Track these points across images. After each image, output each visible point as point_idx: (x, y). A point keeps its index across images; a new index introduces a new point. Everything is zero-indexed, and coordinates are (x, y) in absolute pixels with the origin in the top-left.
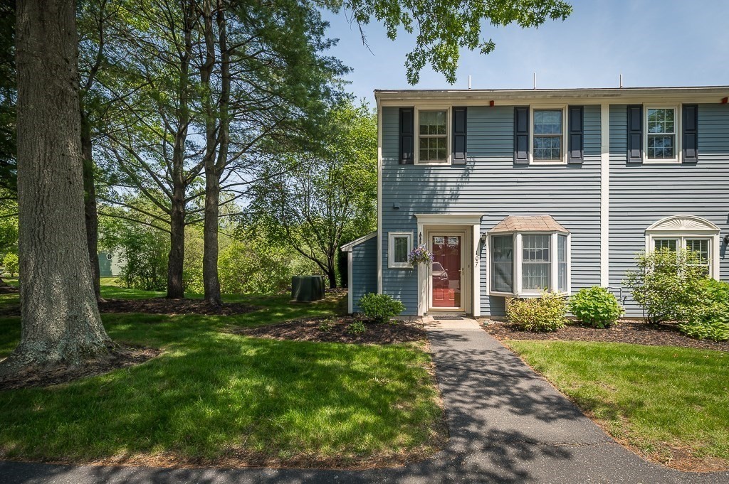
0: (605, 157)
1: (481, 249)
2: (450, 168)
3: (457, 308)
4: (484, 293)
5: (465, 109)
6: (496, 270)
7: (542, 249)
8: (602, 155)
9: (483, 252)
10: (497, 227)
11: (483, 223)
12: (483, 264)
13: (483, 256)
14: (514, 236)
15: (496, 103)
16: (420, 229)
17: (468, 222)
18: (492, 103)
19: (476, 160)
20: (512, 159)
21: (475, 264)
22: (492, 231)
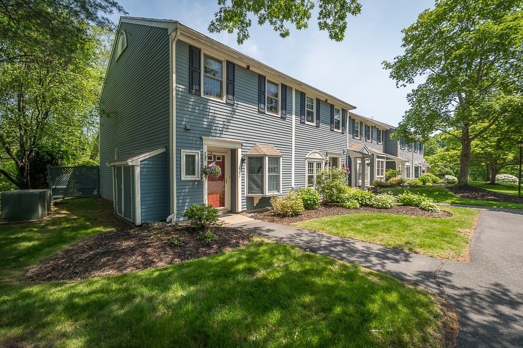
1: (242, 166)
2: (224, 105)
3: (223, 208)
4: (243, 195)
5: (234, 65)
6: (251, 179)
7: (276, 166)
8: (293, 116)
9: (243, 167)
10: (251, 151)
11: (243, 147)
12: (243, 175)
13: (243, 170)
14: (264, 158)
15: (251, 68)
16: (205, 149)
17: (233, 146)
18: (248, 67)
19: (239, 103)
20: (258, 108)
21: (239, 176)
22: (247, 153)
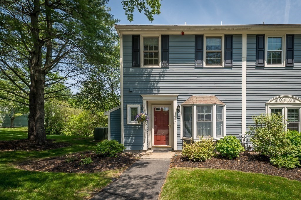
0: (244, 64)
1: (178, 114)
2: (160, 69)
3: (167, 146)
4: (179, 138)
5: (168, 36)
6: (185, 125)
7: (208, 114)
8: (243, 62)
9: (178, 115)
10: (186, 102)
11: (178, 99)
12: (179, 122)
13: (178, 117)
14: (193, 107)
15: (185, 33)
16: (144, 103)
17: (170, 99)
18: (183, 33)
19: (174, 64)
20: (194, 64)
21: (174, 122)
22: (183, 104)
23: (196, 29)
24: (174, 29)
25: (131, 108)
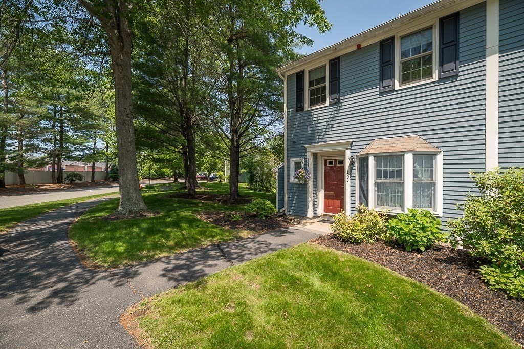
1: (351, 170)
2: (327, 108)
4: (353, 205)
5: (338, 58)
7: (396, 169)
9: (353, 171)
10: (363, 150)
11: (353, 148)
12: (353, 181)
13: (352, 175)
14: (368, 158)
15: (363, 45)
16: (309, 156)
17: (341, 148)
18: (359, 46)
19: (346, 97)
20: (378, 89)
21: (347, 181)
22: (359, 154)
23: (377, 33)
24: (343, 47)
25: (296, 163)
